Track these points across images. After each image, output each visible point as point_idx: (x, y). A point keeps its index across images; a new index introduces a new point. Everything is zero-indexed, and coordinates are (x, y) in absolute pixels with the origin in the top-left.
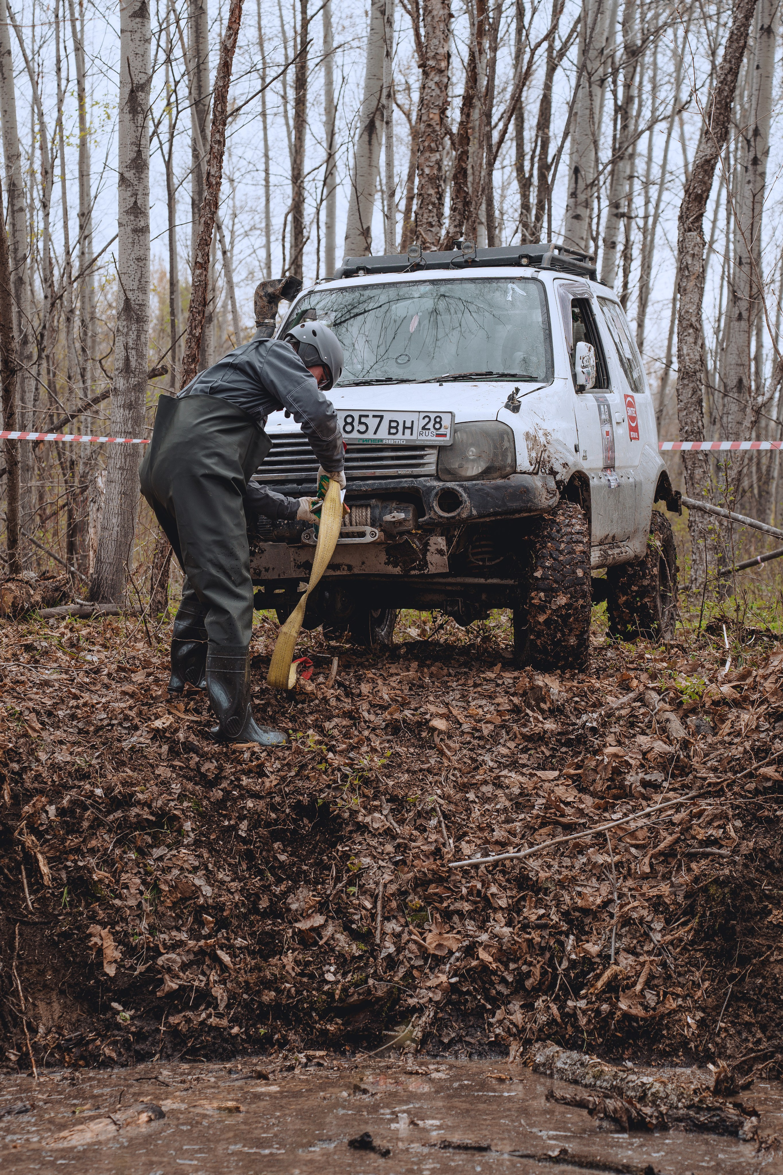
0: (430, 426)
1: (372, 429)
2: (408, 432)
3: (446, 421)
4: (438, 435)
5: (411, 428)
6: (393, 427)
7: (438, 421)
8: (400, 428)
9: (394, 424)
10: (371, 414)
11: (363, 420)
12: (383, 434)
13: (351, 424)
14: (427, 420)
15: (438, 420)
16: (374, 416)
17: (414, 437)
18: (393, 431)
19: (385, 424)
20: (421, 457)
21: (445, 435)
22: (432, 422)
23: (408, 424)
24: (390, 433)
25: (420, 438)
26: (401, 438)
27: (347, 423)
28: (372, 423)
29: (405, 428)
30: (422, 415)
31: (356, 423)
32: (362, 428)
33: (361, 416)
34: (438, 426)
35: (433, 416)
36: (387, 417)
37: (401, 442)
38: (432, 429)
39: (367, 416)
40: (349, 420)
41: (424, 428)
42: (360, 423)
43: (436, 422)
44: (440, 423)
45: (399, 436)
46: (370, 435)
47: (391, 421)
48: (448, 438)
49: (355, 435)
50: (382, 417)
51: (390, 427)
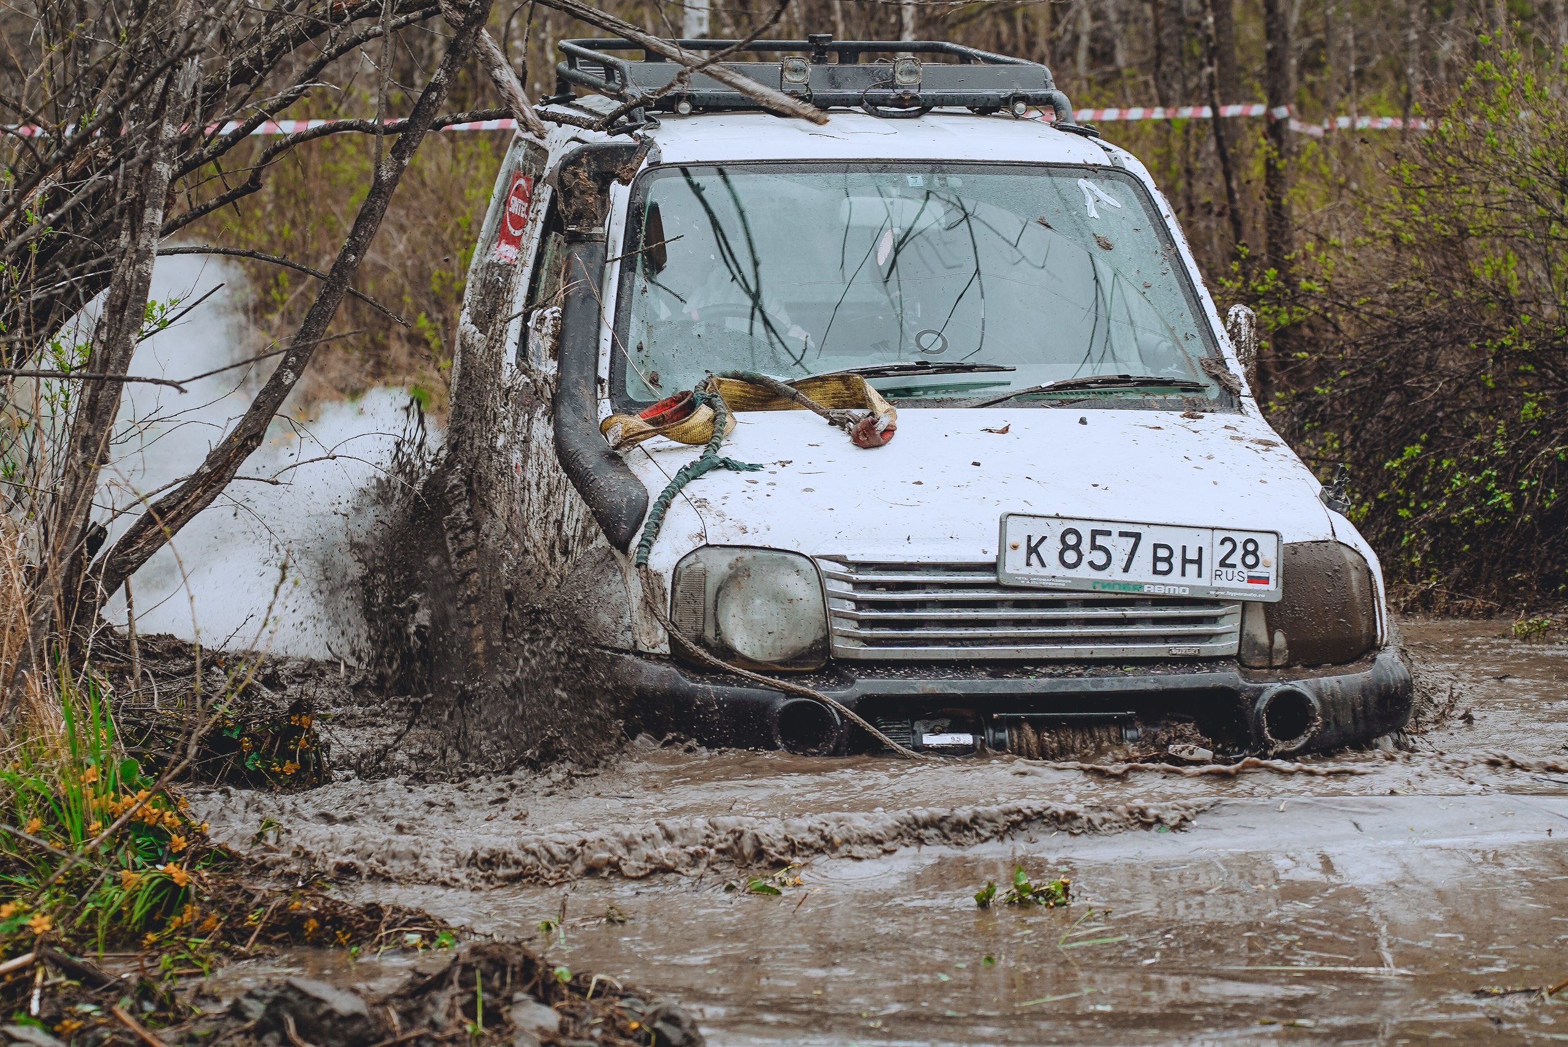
0: (1236, 559)
1: (1119, 560)
2: (1191, 569)
3: (1268, 550)
4: (1252, 580)
5: (1199, 562)
6: (1162, 558)
7: (1251, 550)
8: (1177, 561)
9: (1163, 553)
10: (1115, 529)
11: (1100, 540)
12: (1142, 574)
13: (1076, 548)
14: (1229, 546)
15: (1251, 547)
16: (1122, 534)
17: (1204, 582)
18: (1162, 566)
19: (1145, 552)
20: (1213, 620)
21: (1265, 580)
22: (1240, 551)
23: (1192, 555)
24: (1155, 572)
25: (1217, 583)
26: (1177, 583)
27: (1066, 547)
28: (1120, 547)
29: (1185, 561)
30: (1221, 535)
31: (1085, 546)
32: (1100, 558)
33: (1095, 533)
34: (1251, 560)
35: (1240, 538)
36: (1150, 538)
37: (1179, 592)
38: (1240, 567)
39: (1109, 533)
40: (1071, 540)
41: (1223, 563)
42: (1094, 547)
43: (1247, 553)
44: (1254, 553)
45: (1175, 577)
46: (1115, 573)
47: (1156, 546)
48: (1272, 586)
49: (1084, 572)
50: (1138, 536)
51: (1156, 559)
